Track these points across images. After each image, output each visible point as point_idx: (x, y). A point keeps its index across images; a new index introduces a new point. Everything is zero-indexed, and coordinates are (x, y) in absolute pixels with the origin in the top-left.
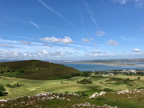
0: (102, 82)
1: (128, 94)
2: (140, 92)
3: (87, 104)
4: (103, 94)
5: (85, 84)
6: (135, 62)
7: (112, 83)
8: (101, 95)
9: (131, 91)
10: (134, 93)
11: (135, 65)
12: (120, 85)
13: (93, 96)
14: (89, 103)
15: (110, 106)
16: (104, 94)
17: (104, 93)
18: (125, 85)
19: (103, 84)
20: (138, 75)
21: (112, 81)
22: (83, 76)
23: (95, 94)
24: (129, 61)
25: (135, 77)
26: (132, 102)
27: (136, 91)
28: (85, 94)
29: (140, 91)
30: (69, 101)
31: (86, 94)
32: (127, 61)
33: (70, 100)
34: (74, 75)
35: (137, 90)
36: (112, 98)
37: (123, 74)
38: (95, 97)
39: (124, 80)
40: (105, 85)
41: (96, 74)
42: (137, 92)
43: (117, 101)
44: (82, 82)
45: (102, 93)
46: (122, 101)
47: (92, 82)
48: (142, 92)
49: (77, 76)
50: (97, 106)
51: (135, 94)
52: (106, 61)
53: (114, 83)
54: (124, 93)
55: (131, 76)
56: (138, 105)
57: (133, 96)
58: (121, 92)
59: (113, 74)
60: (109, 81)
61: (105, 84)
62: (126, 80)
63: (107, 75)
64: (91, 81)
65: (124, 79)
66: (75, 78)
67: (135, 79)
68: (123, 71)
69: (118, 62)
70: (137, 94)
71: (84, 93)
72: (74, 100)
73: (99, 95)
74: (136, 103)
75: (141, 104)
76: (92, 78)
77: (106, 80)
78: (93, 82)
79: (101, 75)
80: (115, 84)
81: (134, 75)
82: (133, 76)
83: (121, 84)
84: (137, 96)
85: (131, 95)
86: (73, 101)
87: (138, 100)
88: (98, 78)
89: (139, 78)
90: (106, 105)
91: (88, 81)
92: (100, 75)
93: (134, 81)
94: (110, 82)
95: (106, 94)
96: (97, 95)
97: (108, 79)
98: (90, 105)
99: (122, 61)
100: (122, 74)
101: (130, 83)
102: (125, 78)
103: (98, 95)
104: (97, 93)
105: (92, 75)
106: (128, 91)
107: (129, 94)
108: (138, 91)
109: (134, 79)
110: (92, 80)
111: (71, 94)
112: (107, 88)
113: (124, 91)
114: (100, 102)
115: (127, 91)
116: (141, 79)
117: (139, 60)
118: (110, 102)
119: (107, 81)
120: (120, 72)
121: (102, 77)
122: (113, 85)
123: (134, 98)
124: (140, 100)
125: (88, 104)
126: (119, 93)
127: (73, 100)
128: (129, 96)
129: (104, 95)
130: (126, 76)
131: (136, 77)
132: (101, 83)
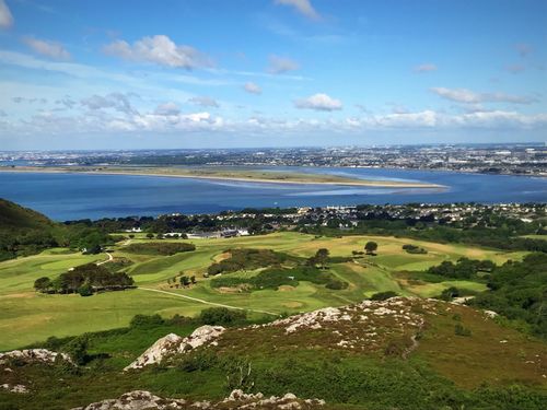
0: (189, 274)
1: (337, 328)
2: (388, 311)
3: (139, 398)
4: (208, 342)
5: (87, 293)
6: (357, 163)
7: (244, 281)
8: (195, 343)
9: (349, 313)
10: (364, 318)
11: (355, 179)
12: (282, 289)
13: (155, 354)
14: (147, 393)
15: (260, 395)
16: (214, 338)
17: (216, 334)
18: (306, 287)
19: (192, 286)
20: (365, 233)
21: (242, 266)
22: (72, 246)
23: (162, 341)
24: (328, 162)
25: (355, 242)
26: (359, 365)
27: (372, 307)
28: (90, 352)
29: (390, 307)
30: (22, 396)
31: (95, 352)
32: (319, 159)
33: (21, 389)
34: (17, 244)
35: (375, 303)
36: (260, 354)
37: (296, 230)
38: (165, 358)
39: (302, 259)
40: (204, 291)
41: (150, 237)
42: (376, 312)
43: (289, 368)
44: (71, 283)
45: (201, 336)
46: (309, 365)
47: (131, 281)
48: (398, 313)
49: (38, 251)
50: (198, 404)
51: (368, 322)
52: (207, 160)
53: (251, 281)
54: (318, 326)
55: (332, 236)
56: (389, 375)
57: (361, 334)
58: (301, 321)
59: (246, 233)
60: (229, 270)
61: (208, 287)
62: (312, 261)
63: (216, 239)
64: (124, 275)
65: (302, 256)
66: (24, 264)
67: (355, 253)
68: (294, 211)
69: (272, 167)
70: (378, 321)
71: (84, 347)
72: (49, 388)
73: (188, 347)
74: (377, 365)
75: (401, 369)
76: (127, 256)
77: (209, 263)
78: (136, 278)
79: (184, 237)
80: (259, 283)
81: (350, 233)
82: (345, 239)
83: (288, 282)
84: (380, 333)
85: (352, 329)
86: (44, 394)
87: (387, 353)
88: (165, 253)
89: (371, 247)
90: (239, 392)
91: (107, 277)
92: (176, 237)
93: (348, 264)
94: (233, 275)
95: (223, 340)
96: (175, 346)
97: (219, 259)
98: (160, 403)
99: (295, 158)
100: (293, 227)
101: (332, 271)
102: (306, 252)
103: (182, 347)
104: (174, 337)
105: (128, 242)
106: (337, 311)
107: (341, 325)
108: (382, 311)
109: (350, 254)
110: (134, 267)
111: (18, 353)
112: (219, 309)
113: (314, 315)
114: (203, 383)
115: (331, 313)
116: (380, 249)
117: (373, 158)
118: (254, 376)
119: (214, 270)
120: (280, 220)
121: (190, 248)
122: (250, 290)
123: (367, 345)
124: (392, 349)
125: (146, 398)
126: (292, 328)
127: (38, 388)
128: (341, 338)
129: (215, 344)
130: (312, 237)
131: (360, 243)
132: (185, 282)
